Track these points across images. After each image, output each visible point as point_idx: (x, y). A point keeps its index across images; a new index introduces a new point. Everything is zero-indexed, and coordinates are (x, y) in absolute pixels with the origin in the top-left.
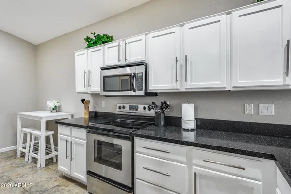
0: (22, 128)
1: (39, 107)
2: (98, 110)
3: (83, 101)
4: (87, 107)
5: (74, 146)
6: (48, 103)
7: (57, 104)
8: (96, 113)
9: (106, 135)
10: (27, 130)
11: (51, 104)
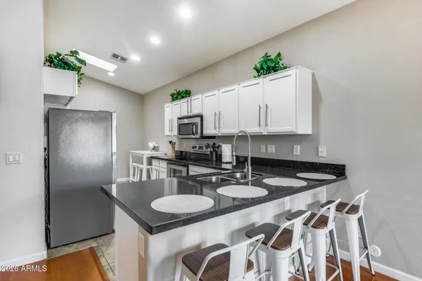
0: (133, 162)
1: (144, 148)
2: (181, 150)
3: (170, 142)
4: (173, 148)
5: (161, 174)
6: (150, 143)
7: (156, 145)
8: (181, 152)
9: (179, 165)
10: (135, 164)
11: (151, 145)
